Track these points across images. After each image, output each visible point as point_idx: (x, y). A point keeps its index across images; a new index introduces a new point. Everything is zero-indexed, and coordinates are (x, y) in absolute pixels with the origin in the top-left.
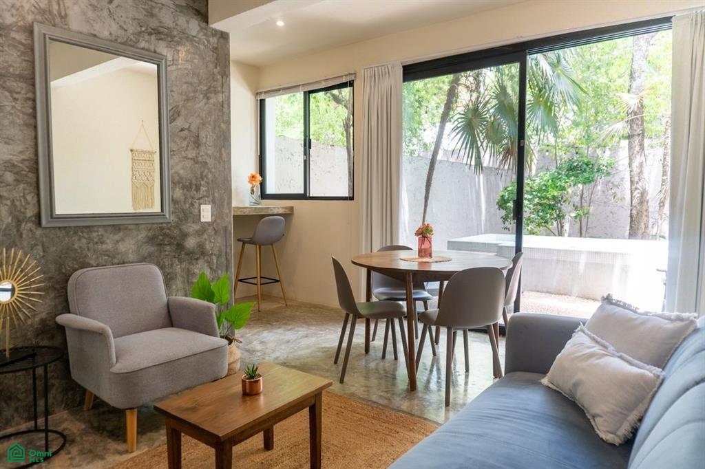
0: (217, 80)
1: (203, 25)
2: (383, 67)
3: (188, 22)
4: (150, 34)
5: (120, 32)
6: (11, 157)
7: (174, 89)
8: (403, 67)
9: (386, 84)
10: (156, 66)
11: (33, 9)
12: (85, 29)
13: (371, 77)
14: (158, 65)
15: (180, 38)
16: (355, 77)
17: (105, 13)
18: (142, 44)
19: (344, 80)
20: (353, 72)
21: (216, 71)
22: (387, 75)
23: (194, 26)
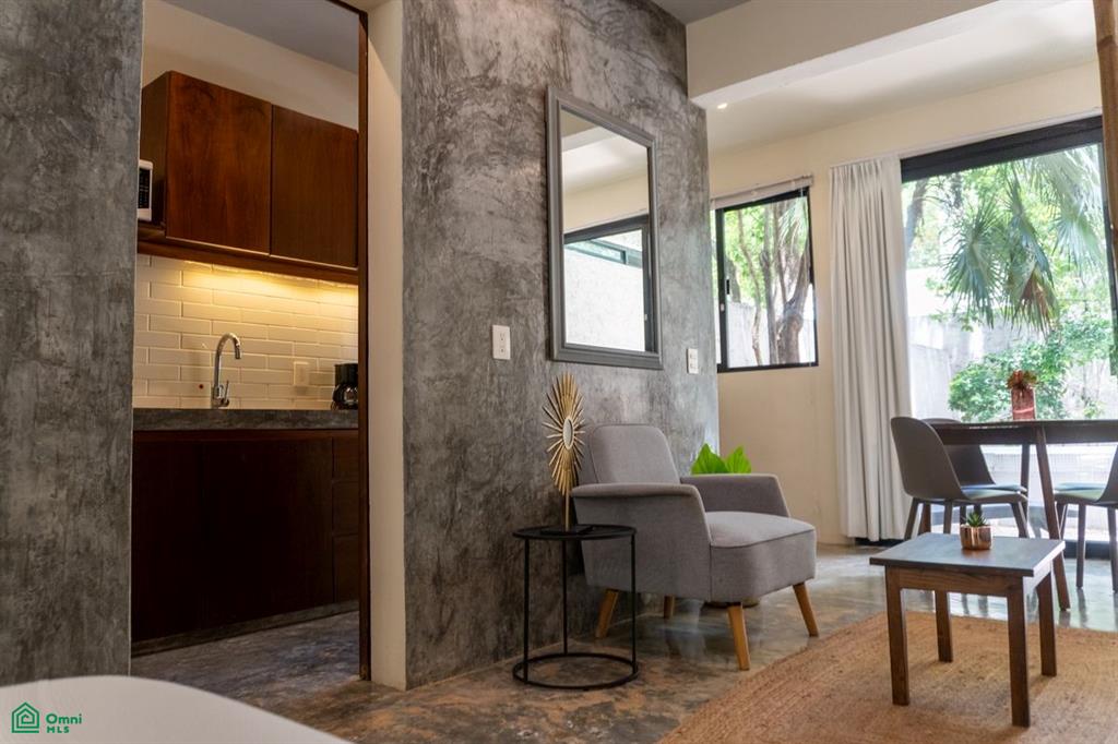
0: (697, 174)
1: (684, 97)
2: (867, 164)
3: (670, 93)
4: (639, 107)
5: (614, 103)
6: (526, 260)
7: (662, 183)
8: (902, 161)
9: (872, 186)
10: (645, 149)
11: (544, 69)
12: (585, 98)
13: (845, 179)
14: (649, 150)
15: (665, 114)
16: (813, 182)
17: (602, 78)
18: (633, 120)
19: (793, 187)
20: (809, 175)
21: (696, 160)
22: (874, 174)
23: (675, 98)
